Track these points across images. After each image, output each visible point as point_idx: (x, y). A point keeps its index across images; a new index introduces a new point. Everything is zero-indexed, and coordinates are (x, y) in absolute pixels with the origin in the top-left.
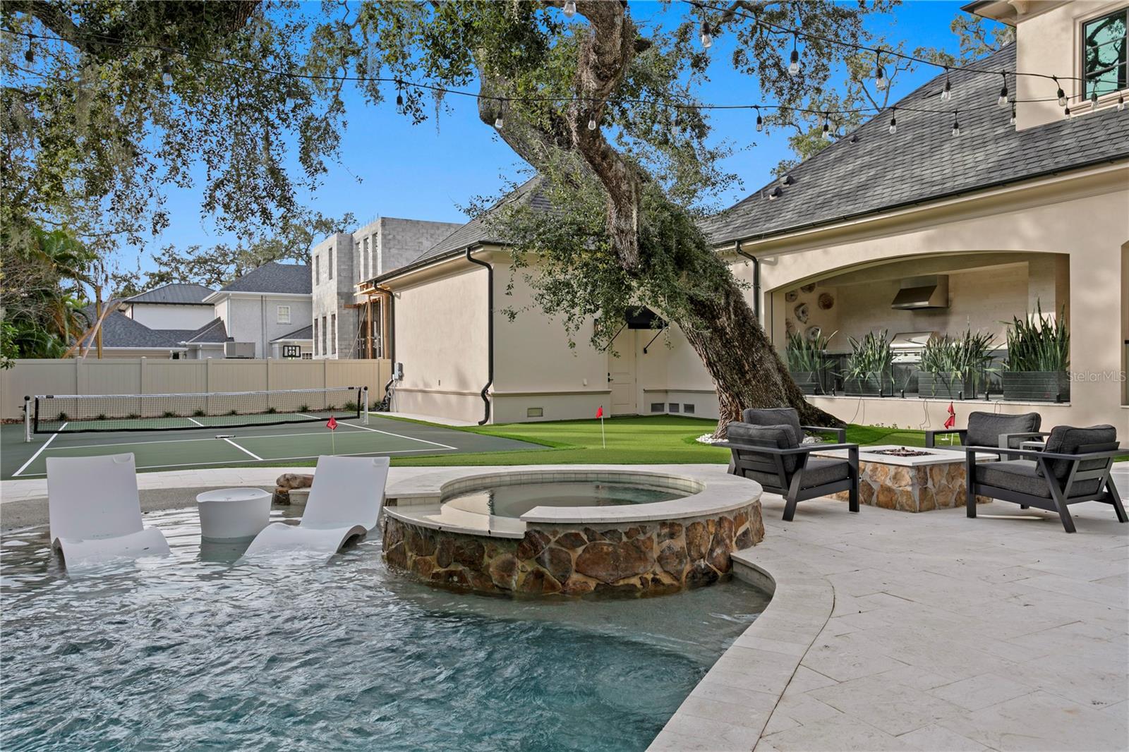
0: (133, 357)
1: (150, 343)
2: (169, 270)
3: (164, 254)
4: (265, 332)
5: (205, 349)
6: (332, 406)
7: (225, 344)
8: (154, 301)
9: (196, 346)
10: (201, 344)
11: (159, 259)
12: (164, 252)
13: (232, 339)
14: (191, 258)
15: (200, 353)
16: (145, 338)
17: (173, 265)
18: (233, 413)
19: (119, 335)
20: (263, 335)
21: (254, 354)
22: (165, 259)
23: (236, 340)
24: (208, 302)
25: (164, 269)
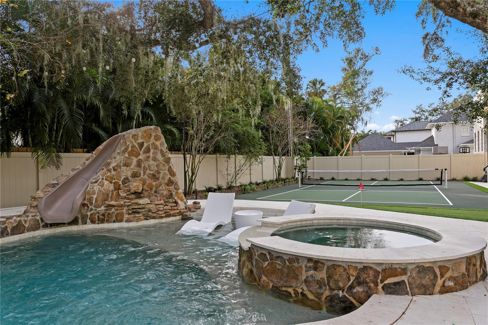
0: (387, 155)
1: (394, 149)
2: (420, 116)
3: (417, 109)
4: (455, 141)
5: (423, 150)
6: (455, 178)
7: (433, 148)
8: (405, 130)
9: (420, 149)
10: (421, 148)
11: (415, 111)
12: (417, 108)
13: (437, 145)
14: (430, 109)
15: (421, 152)
16: (392, 147)
17: (421, 113)
18: (402, 180)
19: (382, 146)
20: (453, 142)
21: (447, 152)
22: (418, 111)
23: (439, 146)
24: (428, 129)
25: (418, 115)
